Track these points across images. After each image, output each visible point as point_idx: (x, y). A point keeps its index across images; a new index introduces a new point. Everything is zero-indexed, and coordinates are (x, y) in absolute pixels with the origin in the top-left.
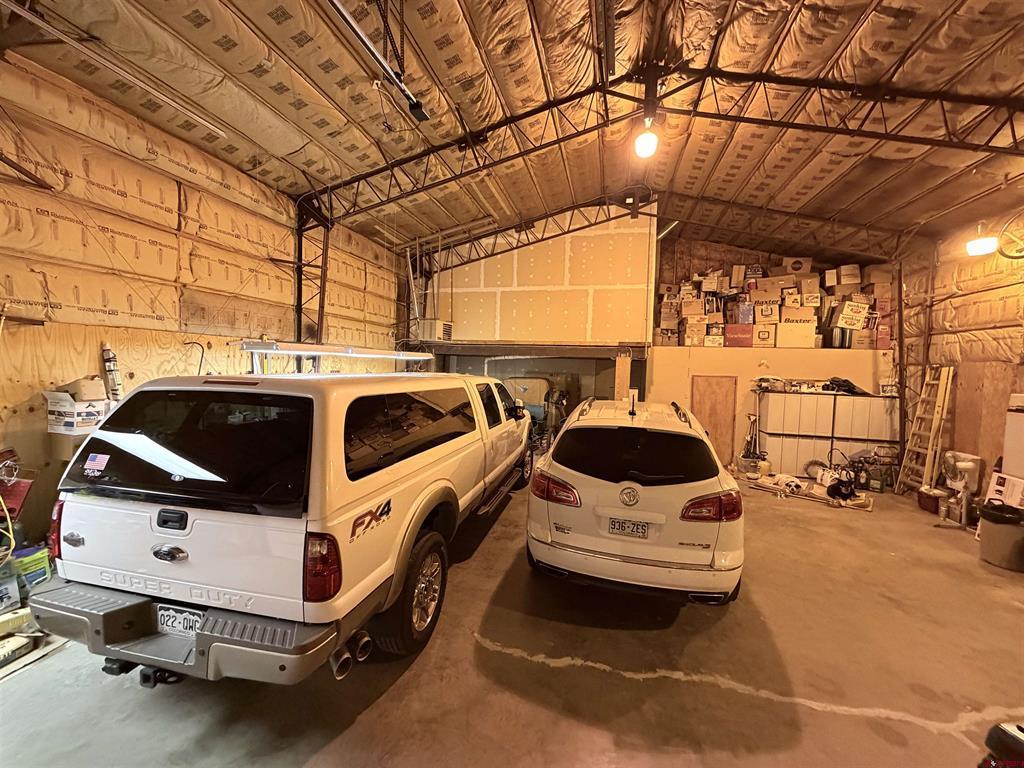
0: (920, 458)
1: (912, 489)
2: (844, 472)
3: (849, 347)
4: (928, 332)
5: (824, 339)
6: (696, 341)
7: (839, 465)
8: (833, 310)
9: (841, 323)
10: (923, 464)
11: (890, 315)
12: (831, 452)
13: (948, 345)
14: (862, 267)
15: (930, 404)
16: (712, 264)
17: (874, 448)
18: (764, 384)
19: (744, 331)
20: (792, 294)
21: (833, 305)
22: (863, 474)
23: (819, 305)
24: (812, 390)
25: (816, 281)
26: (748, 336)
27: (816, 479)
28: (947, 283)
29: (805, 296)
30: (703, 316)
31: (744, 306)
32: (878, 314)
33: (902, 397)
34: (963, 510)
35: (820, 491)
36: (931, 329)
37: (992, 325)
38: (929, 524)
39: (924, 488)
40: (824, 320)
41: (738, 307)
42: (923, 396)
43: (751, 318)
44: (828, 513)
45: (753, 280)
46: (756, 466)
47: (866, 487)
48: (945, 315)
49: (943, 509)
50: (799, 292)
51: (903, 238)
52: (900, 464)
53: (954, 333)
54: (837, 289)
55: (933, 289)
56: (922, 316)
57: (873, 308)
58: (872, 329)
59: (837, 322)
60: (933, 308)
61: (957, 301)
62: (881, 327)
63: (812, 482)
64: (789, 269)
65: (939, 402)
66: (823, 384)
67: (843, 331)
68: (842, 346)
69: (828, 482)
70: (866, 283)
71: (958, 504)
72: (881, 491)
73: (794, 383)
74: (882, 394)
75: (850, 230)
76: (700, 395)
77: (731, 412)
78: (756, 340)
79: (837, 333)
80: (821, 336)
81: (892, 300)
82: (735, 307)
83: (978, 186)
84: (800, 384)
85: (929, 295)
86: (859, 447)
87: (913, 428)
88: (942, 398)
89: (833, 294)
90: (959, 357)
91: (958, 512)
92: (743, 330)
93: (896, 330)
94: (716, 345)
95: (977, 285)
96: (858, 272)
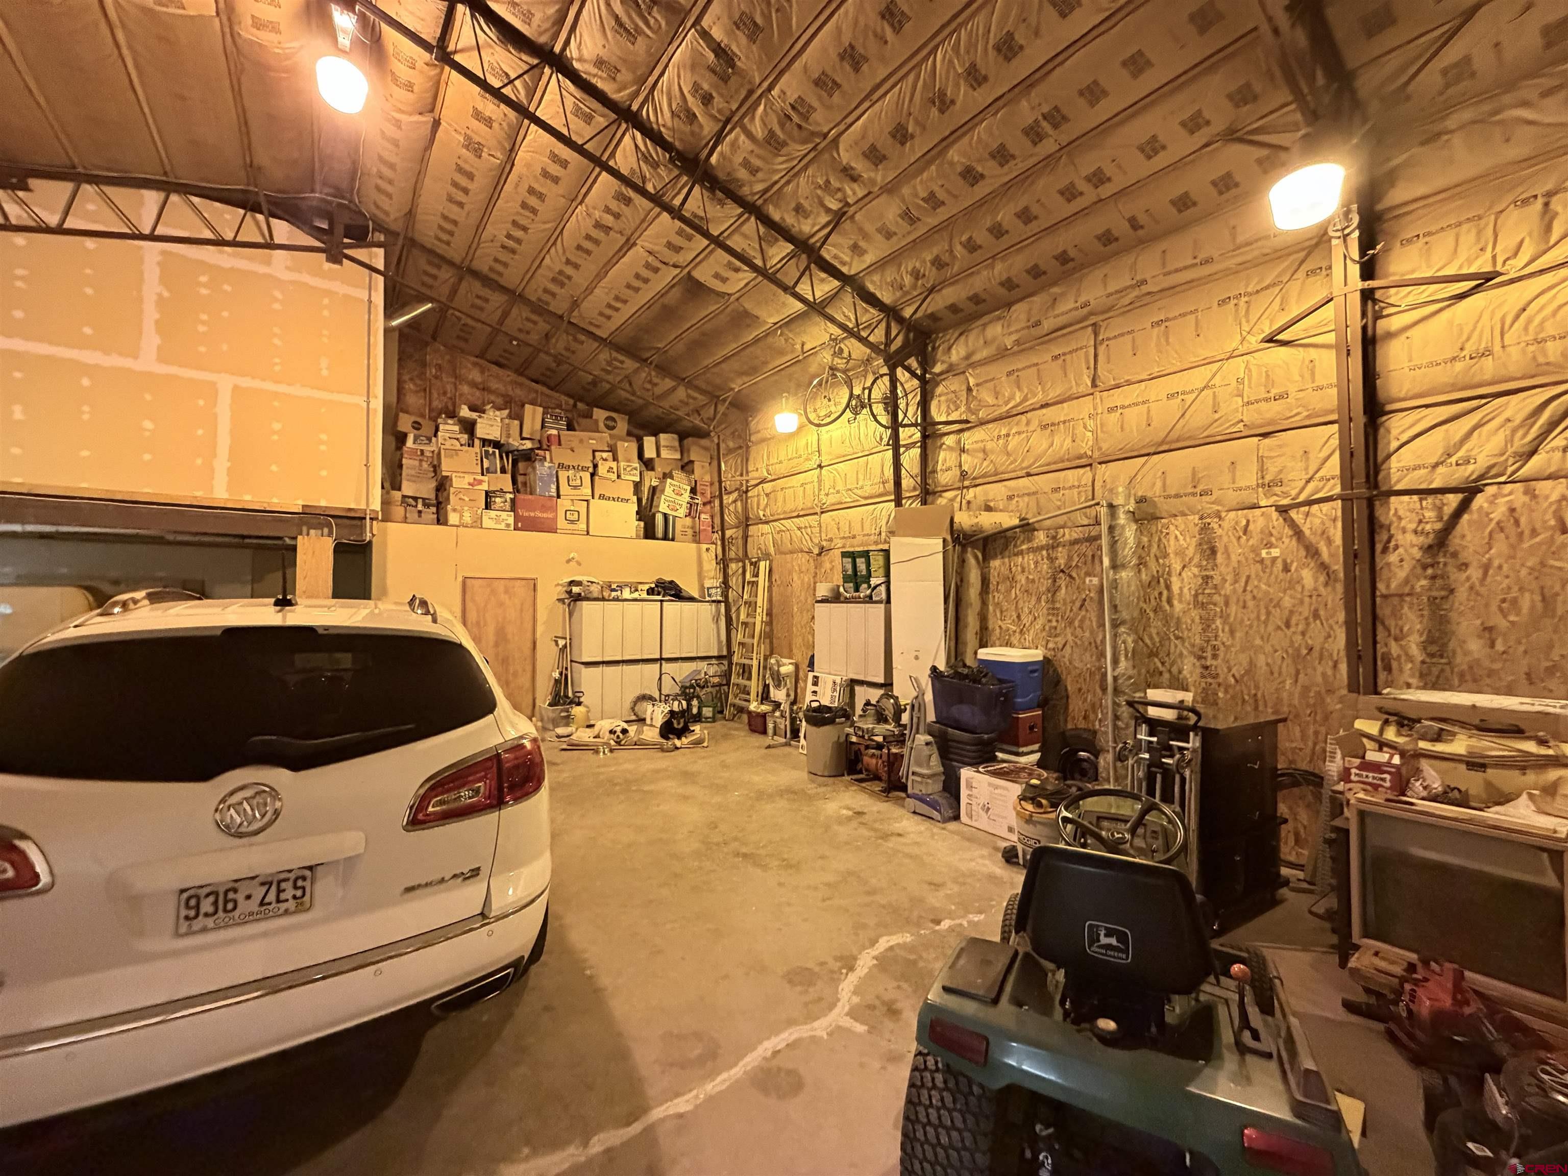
0: (746, 671)
1: (741, 710)
2: (676, 703)
3: (673, 540)
4: (746, 522)
5: (646, 528)
6: (467, 518)
7: (668, 696)
8: (654, 490)
9: (663, 508)
10: (749, 678)
11: (710, 502)
12: (660, 679)
13: (762, 536)
14: (681, 440)
15: (752, 605)
16: (492, 398)
17: (703, 665)
18: (576, 590)
19: (544, 508)
20: (605, 460)
21: (654, 484)
22: (695, 702)
23: (638, 479)
24: (636, 595)
25: (634, 446)
26: (551, 516)
27: (644, 720)
28: (759, 467)
29: (622, 464)
30: (480, 477)
31: (543, 469)
32: (699, 500)
33: (726, 601)
34: (788, 723)
35: (651, 734)
36: (747, 519)
37: (795, 514)
38: (759, 747)
39: (753, 706)
40: (644, 501)
41: (534, 468)
42: (745, 597)
43: (553, 487)
44: (662, 761)
45: (554, 432)
46: (568, 717)
47: (698, 718)
48: (758, 501)
49: (770, 726)
50: (615, 459)
51: (719, 406)
52: (728, 684)
53: (767, 523)
54: (657, 463)
55: (747, 472)
56: (739, 503)
57: (693, 491)
58: (694, 518)
59: (658, 506)
60: (750, 494)
61: (768, 487)
62: (703, 516)
63: (640, 724)
64: (601, 425)
65: (759, 603)
66: (646, 587)
67: (666, 516)
68: (665, 538)
69: (659, 720)
70: (686, 460)
71: (782, 716)
72: (714, 719)
73: (614, 586)
74: (708, 599)
75: (668, 383)
76: (478, 612)
77: (529, 635)
78: (561, 523)
79: (659, 519)
80: (642, 524)
81: (712, 484)
82: (530, 470)
83: (782, 353)
84: (621, 587)
85: (745, 478)
86: (689, 667)
87: (738, 636)
88: (761, 600)
89: (653, 469)
90: (772, 550)
91: (782, 727)
92: (543, 506)
93: (717, 520)
94: (503, 526)
95: (782, 469)
96: (677, 444)
